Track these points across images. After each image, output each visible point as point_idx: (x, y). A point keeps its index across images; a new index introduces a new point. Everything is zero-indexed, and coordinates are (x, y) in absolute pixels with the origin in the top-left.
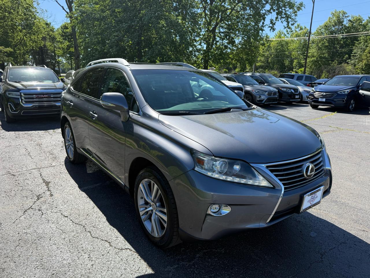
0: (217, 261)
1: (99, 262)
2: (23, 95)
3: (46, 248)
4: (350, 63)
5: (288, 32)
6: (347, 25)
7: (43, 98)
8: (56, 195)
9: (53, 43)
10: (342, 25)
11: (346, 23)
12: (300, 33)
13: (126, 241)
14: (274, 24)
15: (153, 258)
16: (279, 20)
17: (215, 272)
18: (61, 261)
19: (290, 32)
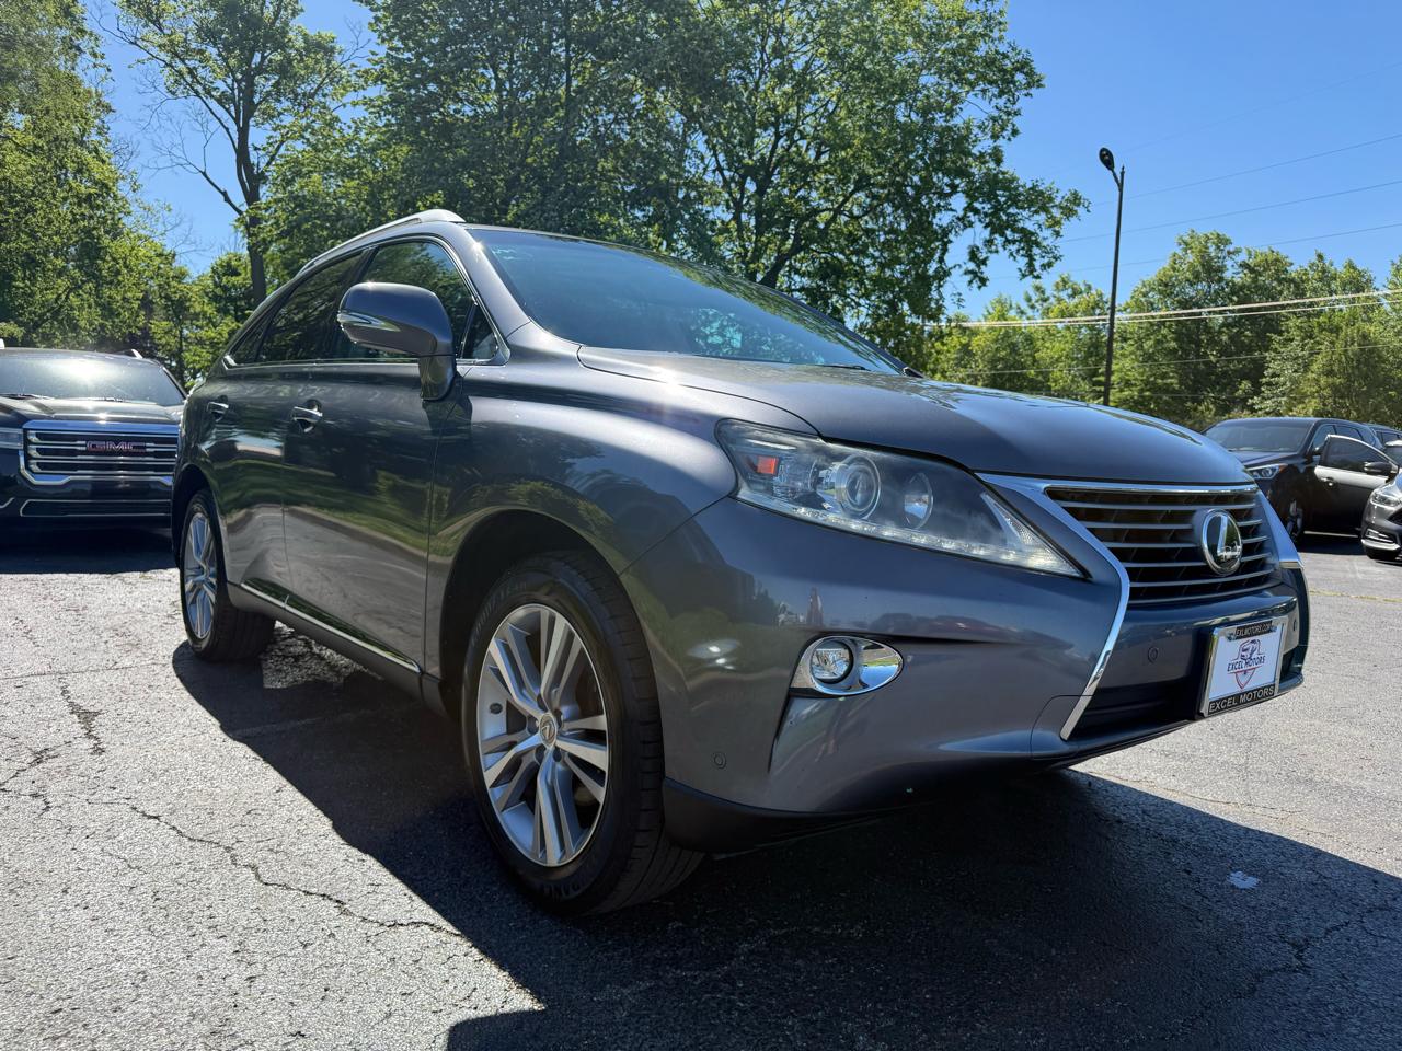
0: (833, 965)
1: (283, 969)
2: (34, 439)
3: (42, 917)
4: (1260, 409)
5: (1033, 301)
6: (1237, 280)
7: (113, 453)
8: (115, 751)
9: (180, 323)
10: (1221, 279)
11: (1233, 273)
12: (1076, 306)
13: (415, 897)
14: (984, 262)
15: (540, 955)
16: (1000, 249)
17: (827, 1003)
18: (102, 964)
19: (1037, 302)
